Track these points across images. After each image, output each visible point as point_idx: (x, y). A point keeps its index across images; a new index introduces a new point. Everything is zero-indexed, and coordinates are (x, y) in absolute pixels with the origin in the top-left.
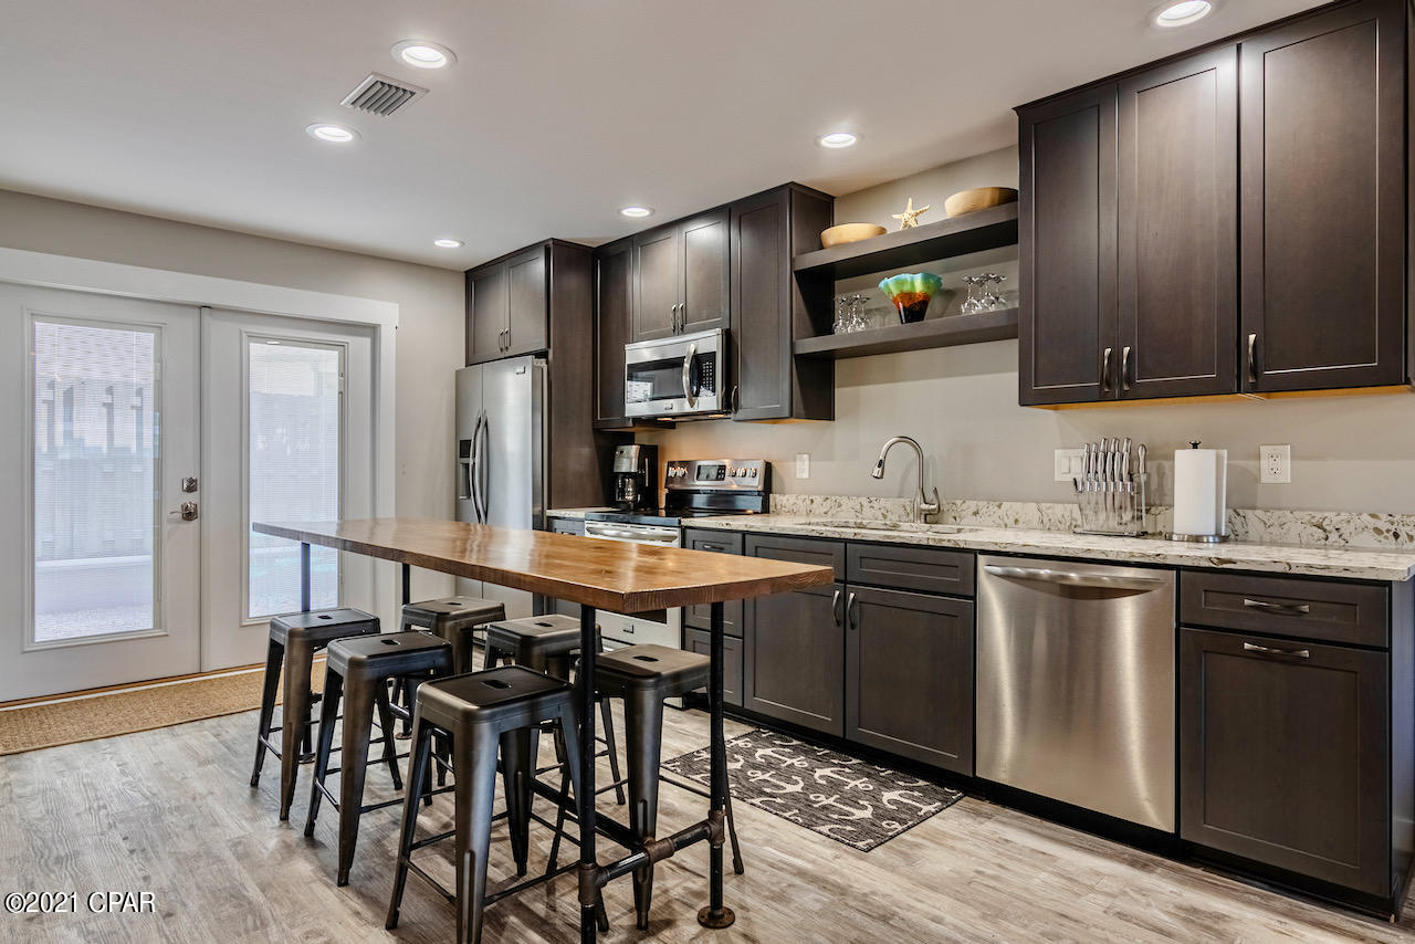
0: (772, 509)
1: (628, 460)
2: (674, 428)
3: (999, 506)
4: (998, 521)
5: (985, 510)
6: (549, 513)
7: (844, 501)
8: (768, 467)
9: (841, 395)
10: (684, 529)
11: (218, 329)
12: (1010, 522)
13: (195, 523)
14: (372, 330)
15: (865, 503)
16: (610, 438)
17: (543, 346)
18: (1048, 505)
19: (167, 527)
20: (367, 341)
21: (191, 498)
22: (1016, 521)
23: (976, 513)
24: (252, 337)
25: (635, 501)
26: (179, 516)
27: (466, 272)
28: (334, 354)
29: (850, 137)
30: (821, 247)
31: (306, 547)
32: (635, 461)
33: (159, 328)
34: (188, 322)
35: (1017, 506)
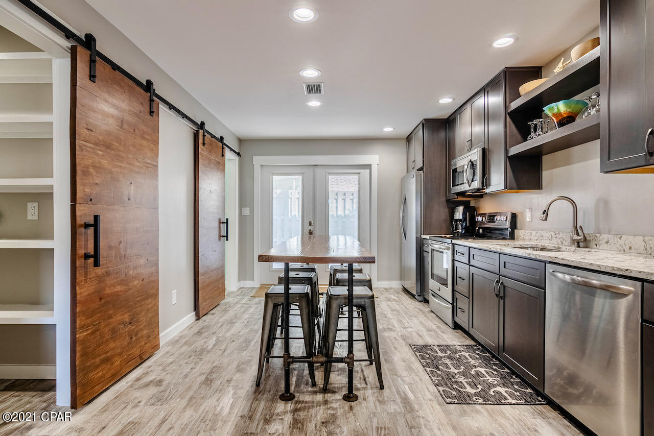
0: (516, 237)
1: (459, 214)
2: (482, 198)
3: (620, 238)
4: (620, 248)
5: (612, 240)
6: (423, 236)
7: (544, 233)
8: (514, 216)
9: (546, 174)
10: (454, 245)
12: (627, 248)
14: (369, 166)
15: (553, 235)
18: (650, 238)
20: (368, 171)
22: (630, 248)
23: (607, 242)
24: (329, 174)
25: (461, 232)
29: (511, 39)
32: (461, 213)
35: (631, 238)
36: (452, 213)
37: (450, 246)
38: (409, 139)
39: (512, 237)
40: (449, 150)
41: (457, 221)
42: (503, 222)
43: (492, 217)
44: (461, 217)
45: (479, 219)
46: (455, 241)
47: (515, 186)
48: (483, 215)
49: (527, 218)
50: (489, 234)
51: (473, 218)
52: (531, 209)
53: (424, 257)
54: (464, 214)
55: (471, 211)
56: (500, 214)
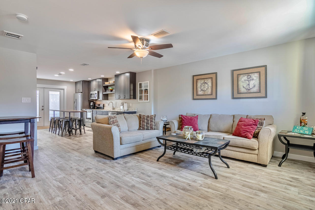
1: (92, 104)
8: (104, 105)
9: (109, 97)
11: (46, 90)
13: (43, 110)
14: (64, 89)
16: (90, 101)
17: (82, 92)
19: (40, 111)
20: (63, 90)
21: (43, 108)
26: (41, 110)
27: (75, 82)
28: (59, 92)
30: (105, 84)
31: (54, 111)
34: (43, 89)
36: (90, 104)
37: (92, 111)
38: (76, 83)
39: (103, 109)
40: (89, 89)
41: (91, 105)
42: (101, 106)
43: (99, 105)
44: (92, 105)
45: (96, 105)
46: (93, 110)
47: (104, 99)
48: (97, 104)
49: (106, 105)
50: (98, 108)
51: (95, 105)
52: (107, 104)
53: (83, 114)
54: (93, 104)
55: (94, 104)
56: (101, 104)
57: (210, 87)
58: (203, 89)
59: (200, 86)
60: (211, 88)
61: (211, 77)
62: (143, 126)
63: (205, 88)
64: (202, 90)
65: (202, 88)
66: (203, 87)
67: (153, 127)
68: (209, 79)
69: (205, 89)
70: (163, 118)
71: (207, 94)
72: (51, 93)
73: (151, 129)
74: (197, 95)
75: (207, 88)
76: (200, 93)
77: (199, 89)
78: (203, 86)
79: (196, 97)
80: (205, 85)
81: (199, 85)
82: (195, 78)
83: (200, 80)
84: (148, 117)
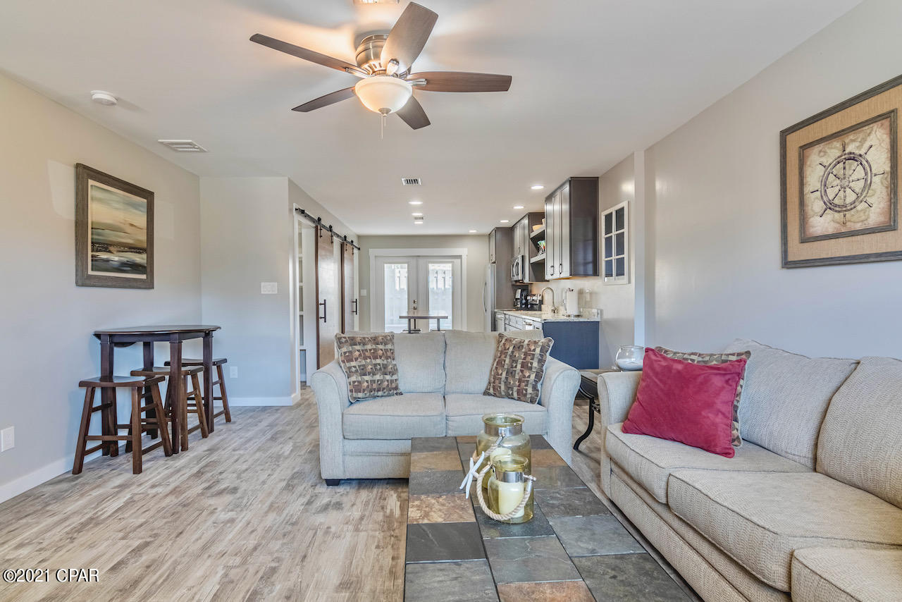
28: (450, 265)
33: (408, 263)
57: (876, 180)
58: (836, 201)
59: (818, 186)
60: (887, 183)
61: (886, 109)
62: (494, 383)
63: (848, 189)
64: (830, 206)
65: (831, 193)
66: (837, 189)
67: (526, 390)
68: (875, 126)
69: (851, 197)
70: (626, 357)
71: (858, 226)
72: (432, 267)
73: (519, 399)
74: (805, 239)
75: (858, 186)
76: (821, 223)
77: (815, 204)
78: (838, 181)
79: (799, 251)
80: (848, 172)
81: (814, 177)
82: (795, 141)
83: (816, 149)
84: (519, 347)
